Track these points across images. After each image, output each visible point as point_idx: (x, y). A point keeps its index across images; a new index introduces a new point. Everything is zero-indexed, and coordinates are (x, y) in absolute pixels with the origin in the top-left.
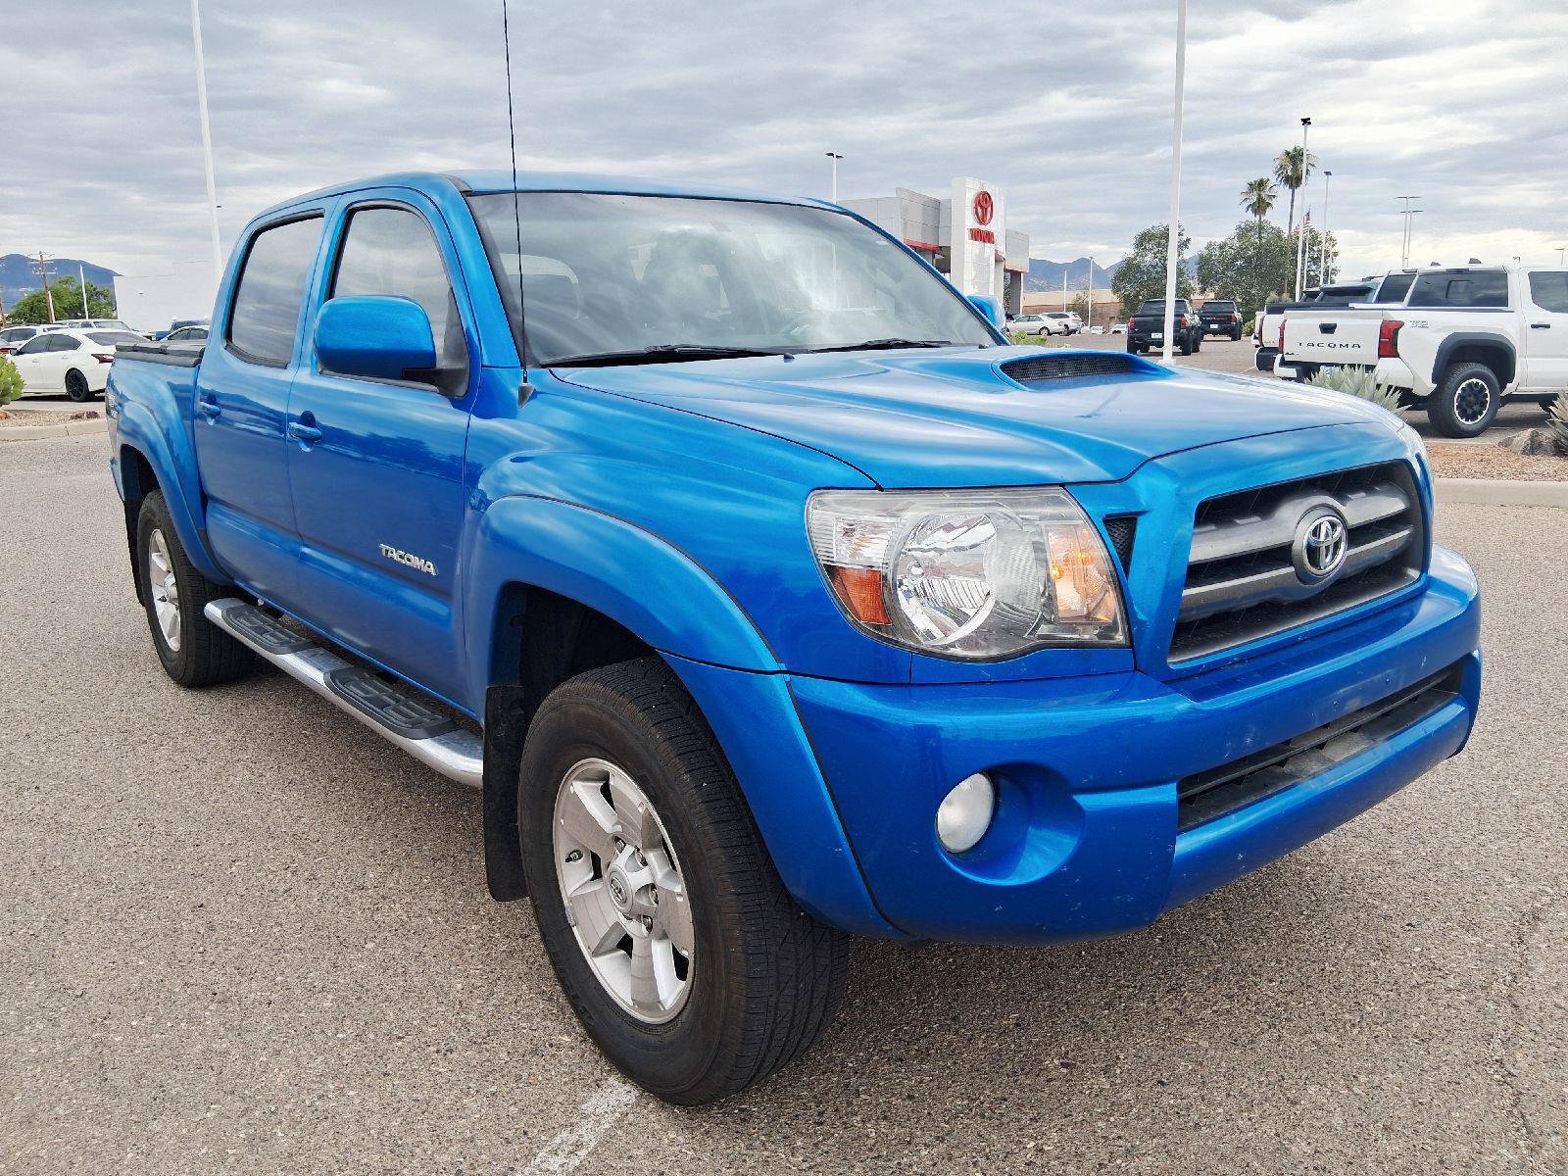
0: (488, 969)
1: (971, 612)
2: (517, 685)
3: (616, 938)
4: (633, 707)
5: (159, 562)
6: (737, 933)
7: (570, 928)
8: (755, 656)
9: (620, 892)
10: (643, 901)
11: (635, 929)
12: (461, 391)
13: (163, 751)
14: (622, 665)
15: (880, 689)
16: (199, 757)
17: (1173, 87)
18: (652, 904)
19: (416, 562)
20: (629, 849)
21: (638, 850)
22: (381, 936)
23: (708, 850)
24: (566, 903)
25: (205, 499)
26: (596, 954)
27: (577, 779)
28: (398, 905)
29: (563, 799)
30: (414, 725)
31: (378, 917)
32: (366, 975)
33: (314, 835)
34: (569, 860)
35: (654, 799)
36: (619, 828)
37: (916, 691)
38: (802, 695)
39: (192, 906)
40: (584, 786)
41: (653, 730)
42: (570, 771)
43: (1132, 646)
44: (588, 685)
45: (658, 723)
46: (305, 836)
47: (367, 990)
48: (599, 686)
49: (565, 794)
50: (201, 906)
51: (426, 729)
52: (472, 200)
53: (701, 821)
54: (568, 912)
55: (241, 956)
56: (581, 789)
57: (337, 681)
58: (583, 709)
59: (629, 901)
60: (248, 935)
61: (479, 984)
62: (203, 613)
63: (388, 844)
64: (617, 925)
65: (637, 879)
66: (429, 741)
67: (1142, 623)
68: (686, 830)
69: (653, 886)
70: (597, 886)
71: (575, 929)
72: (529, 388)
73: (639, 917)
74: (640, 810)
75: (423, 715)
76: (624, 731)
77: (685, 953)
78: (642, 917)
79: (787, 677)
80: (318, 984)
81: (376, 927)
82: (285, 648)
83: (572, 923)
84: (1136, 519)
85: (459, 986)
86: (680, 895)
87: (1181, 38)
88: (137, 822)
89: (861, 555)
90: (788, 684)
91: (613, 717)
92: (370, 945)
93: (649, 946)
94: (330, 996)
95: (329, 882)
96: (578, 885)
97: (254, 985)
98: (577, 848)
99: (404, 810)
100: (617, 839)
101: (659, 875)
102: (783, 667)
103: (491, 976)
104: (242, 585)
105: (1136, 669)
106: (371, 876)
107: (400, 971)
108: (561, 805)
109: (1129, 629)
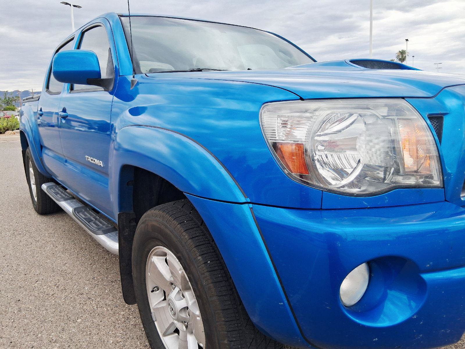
0: (125, 333)
1: (349, 171)
2: (132, 212)
3: (172, 329)
4: (175, 222)
5: (31, 170)
6: (226, 342)
7: (153, 322)
8: (234, 195)
9: (172, 310)
10: (183, 315)
11: (181, 327)
12: (111, 88)
13: (25, 237)
14: (173, 202)
15: (303, 212)
16: (37, 240)
17: (369, 33)
18: (187, 316)
19: (97, 162)
20: (177, 289)
21: (181, 290)
22: (85, 316)
23: (210, 297)
24: (152, 311)
25: (42, 147)
26: (165, 335)
27: (155, 255)
28: (94, 302)
29: (149, 264)
30: (99, 229)
31: (85, 307)
32: (75, 334)
33: (69, 271)
34: (153, 291)
35: (185, 268)
36: (172, 279)
37: (324, 213)
38: (259, 216)
39: (15, 300)
40: (157, 259)
41: (184, 234)
42: (151, 252)
43: (444, 187)
44: (157, 212)
45: (187, 230)
46: (65, 271)
47: (74, 342)
48: (161, 212)
49: (150, 262)
50: (19, 300)
51: (103, 231)
52: (122, 18)
53: (207, 281)
54: (153, 315)
55: (28, 324)
56: (156, 260)
57: (76, 212)
58: (154, 223)
59: (176, 314)
60: (33, 314)
61: (120, 341)
62: (41, 188)
63: (96, 275)
64: (173, 323)
65: (180, 304)
66: (103, 235)
67: (449, 175)
68: (199, 286)
69: (187, 308)
70: (164, 304)
71: (156, 323)
72: (135, 80)
73: (182, 322)
74: (180, 272)
75: (104, 225)
76: (171, 234)
77: (201, 345)
78: (183, 322)
79: (251, 205)
80: (54, 338)
81: (83, 312)
82: (62, 199)
83: (154, 320)
84: (442, 117)
85: (112, 341)
86: (199, 316)
87: (371, 19)
88: (7, 265)
89: (293, 136)
90: (251, 208)
91: (166, 227)
92: (79, 320)
93: (186, 336)
94: (58, 345)
95: (70, 291)
96: (157, 303)
97: (28, 338)
98: (156, 286)
99: (105, 261)
100: (172, 284)
101: (190, 303)
102: (249, 200)
103: (125, 336)
104: (54, 177)
105: (446, 200)
106: (86, 289)
107: (88, 333)
108: (148, 267)
109: (443, 178)
